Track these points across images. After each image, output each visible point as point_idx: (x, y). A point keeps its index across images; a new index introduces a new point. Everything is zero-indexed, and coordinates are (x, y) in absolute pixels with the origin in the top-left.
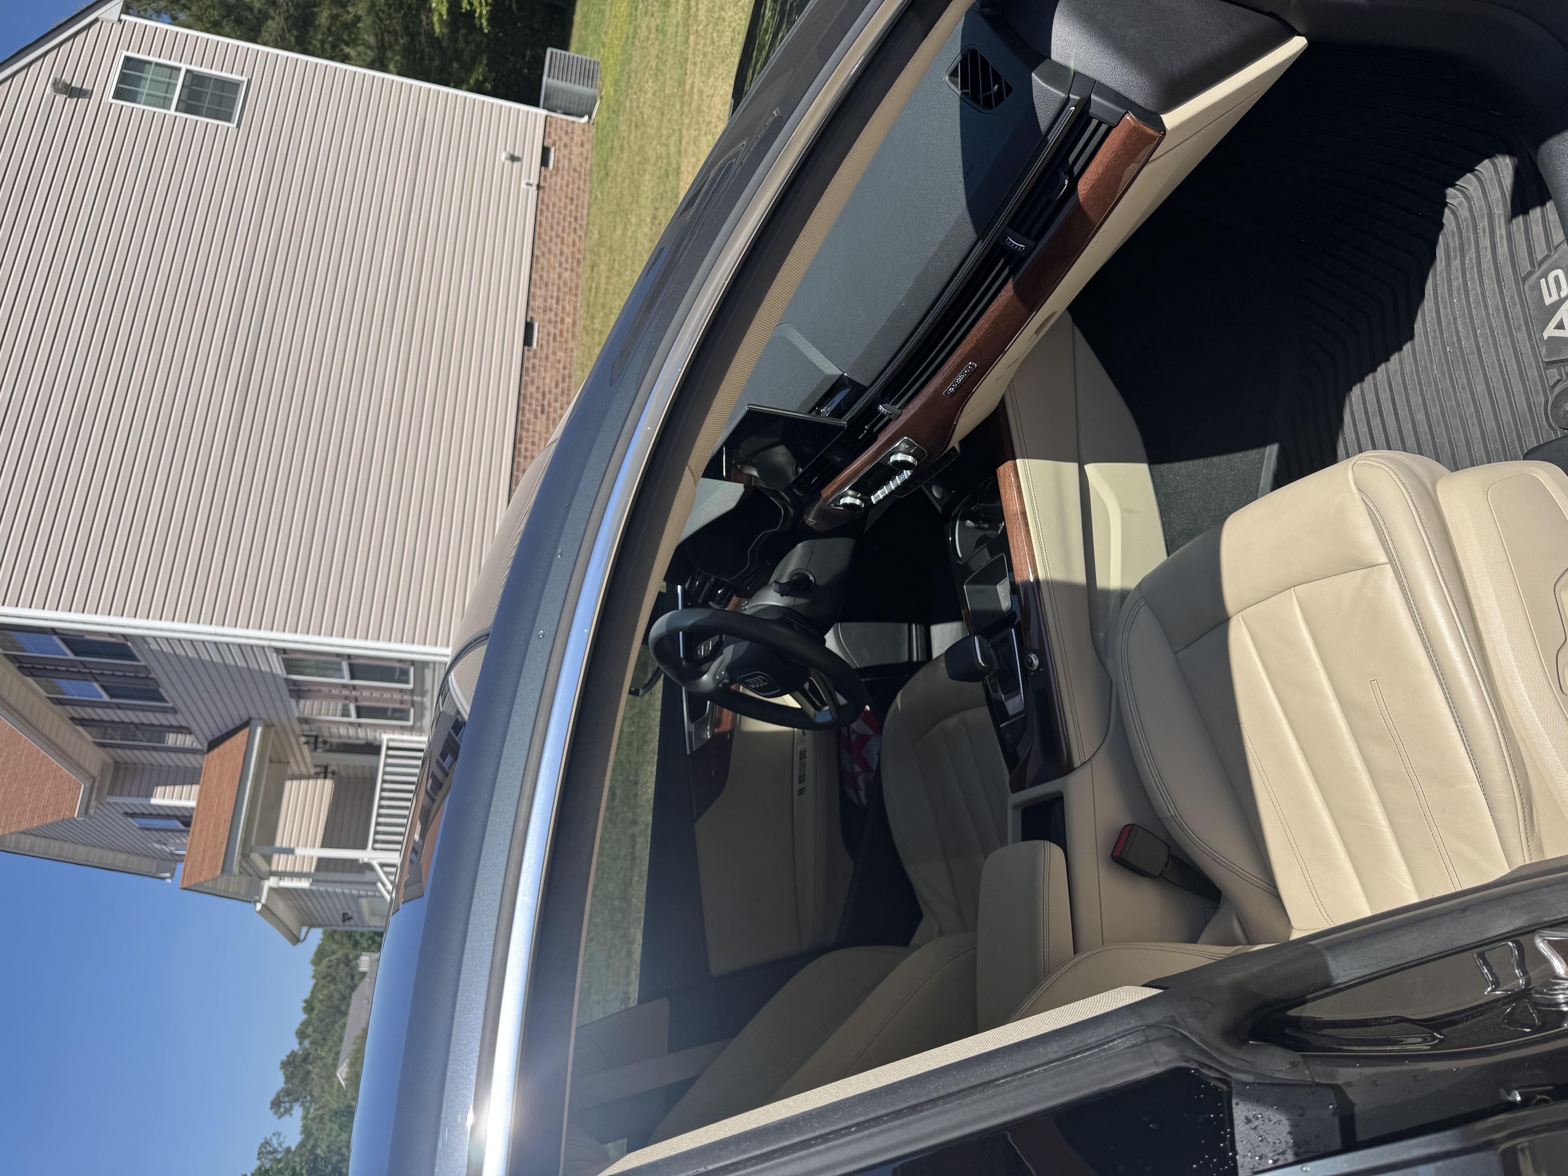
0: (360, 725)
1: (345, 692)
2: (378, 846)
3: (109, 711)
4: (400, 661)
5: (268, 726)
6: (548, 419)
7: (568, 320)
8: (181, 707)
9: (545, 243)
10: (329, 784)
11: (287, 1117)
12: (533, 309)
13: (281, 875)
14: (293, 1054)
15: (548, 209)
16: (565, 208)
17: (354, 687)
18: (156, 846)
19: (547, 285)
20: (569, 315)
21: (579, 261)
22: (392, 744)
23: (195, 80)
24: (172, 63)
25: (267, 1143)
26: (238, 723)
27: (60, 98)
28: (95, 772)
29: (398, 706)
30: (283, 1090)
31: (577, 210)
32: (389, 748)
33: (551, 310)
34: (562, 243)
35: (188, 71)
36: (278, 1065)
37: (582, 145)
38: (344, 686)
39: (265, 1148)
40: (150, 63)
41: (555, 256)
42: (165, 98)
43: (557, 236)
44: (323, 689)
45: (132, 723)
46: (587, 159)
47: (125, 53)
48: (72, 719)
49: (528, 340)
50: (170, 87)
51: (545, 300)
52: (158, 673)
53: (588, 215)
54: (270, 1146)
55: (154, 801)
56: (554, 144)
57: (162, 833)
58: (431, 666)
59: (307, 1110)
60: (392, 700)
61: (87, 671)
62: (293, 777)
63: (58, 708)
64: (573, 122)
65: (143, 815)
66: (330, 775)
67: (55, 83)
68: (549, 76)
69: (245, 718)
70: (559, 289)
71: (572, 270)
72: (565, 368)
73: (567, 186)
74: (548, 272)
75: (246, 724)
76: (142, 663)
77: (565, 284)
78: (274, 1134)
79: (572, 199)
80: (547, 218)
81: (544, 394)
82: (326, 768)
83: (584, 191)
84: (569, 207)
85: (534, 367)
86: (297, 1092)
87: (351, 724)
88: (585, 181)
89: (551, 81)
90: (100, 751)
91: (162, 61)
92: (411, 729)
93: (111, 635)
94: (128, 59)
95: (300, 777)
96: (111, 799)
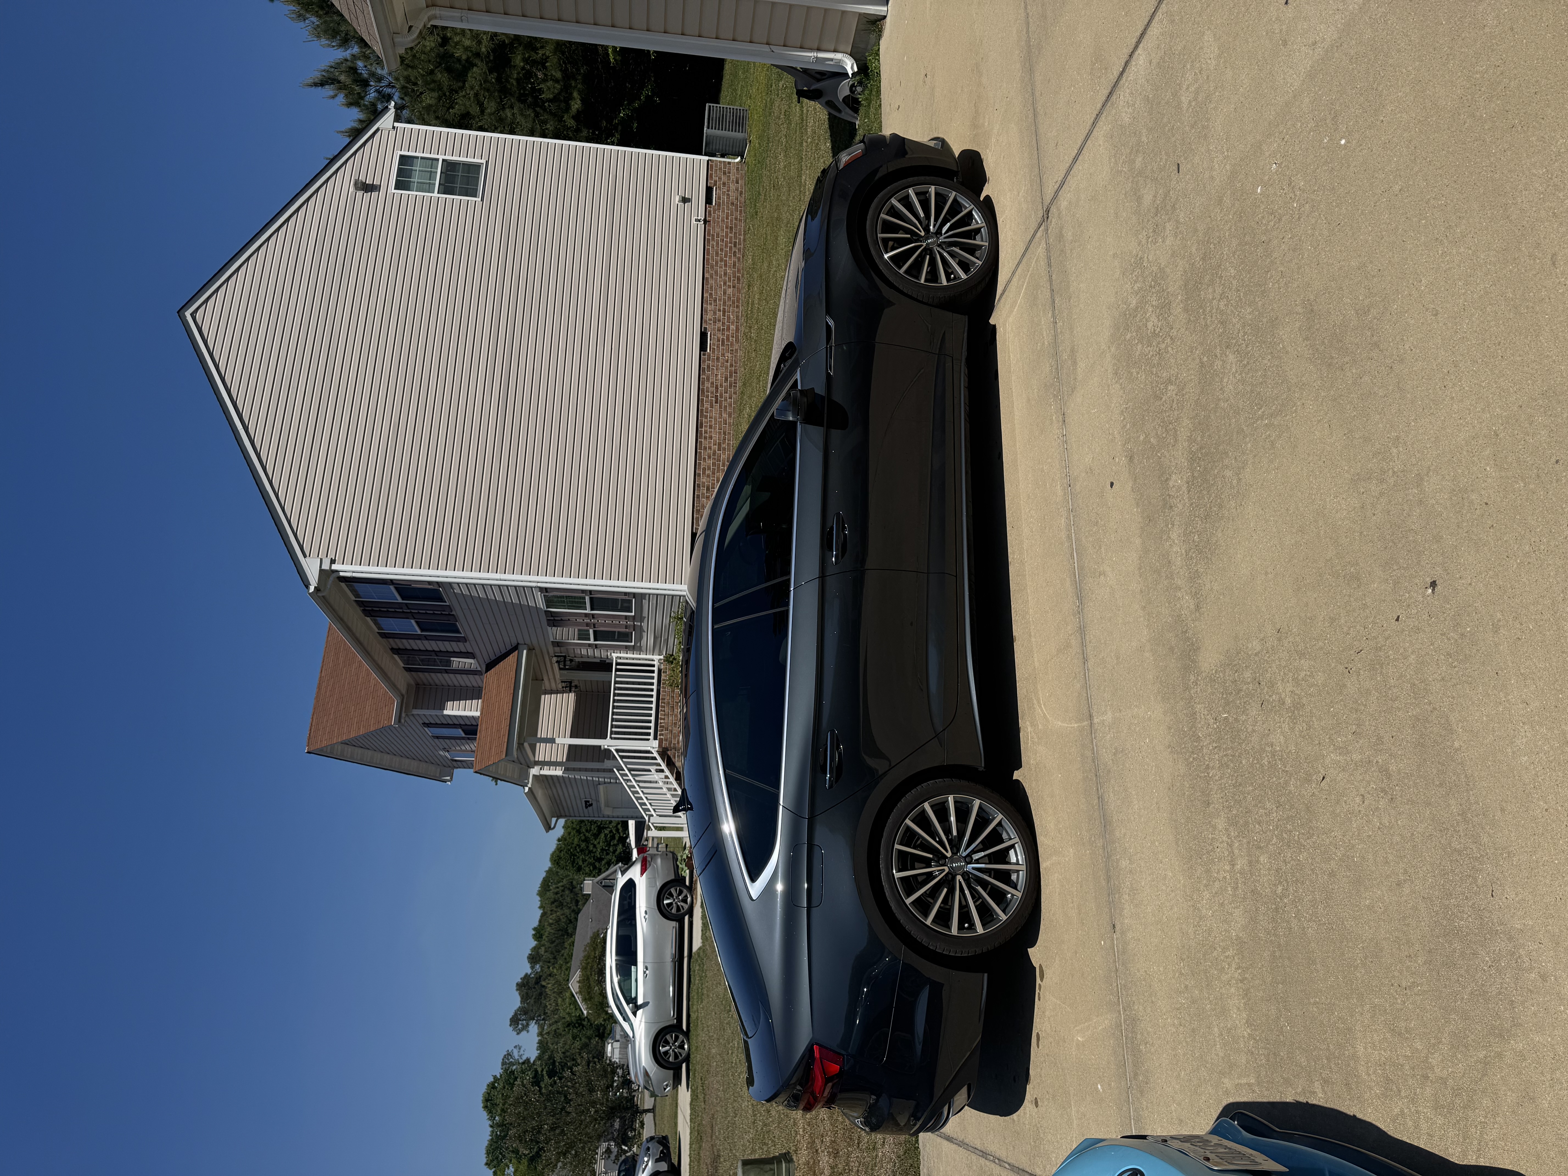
0: (596, 646)
1: (587, 620)
2: (613, 736)
3: (418, 642)
4: (626, 594)
5: (530, 650)
6: (720, 407)
7: (733, 327)
8: (470, 637)
9: (712, 267)
10: (572, 696)
11: (524, 1033)
12: (706, 322)
13: (543, 764)
14: (527, 976)
15: (713, 239)
16: (727, 236)
17: (593, 616)
18: (441, 753)
19: (715, 301)
20: (733, 323)
21: (739, 279)
22: (619, 661)
23: (450, 167)
24: (432, 156)
25: (509, 1055)
26: (509, 648)
27: (360, 194)
28: (404, 692)
29: (623, 630)
30: (520, 1009)
31: (735, 237)
32: (617, 664)
33: (719, 321)
34: (726, 265)
35: (443, 160)
36: (515, 988)
37: (737, 182)
38: (586, 615)
39: (508, 1059)
40: (417, 158)
41: (721, 277)
42: (430, 183)
43: (721, 260)
44: (571, 618)
45: (434, 651)
46: (741, 193)
47: (400, 153)
48: (392, 649)
49: (703, 347)
50: (432, 175)
51: (715, 313)
52: (457, 612)
53: (744, 240)
54: (511, 1058)
55: (446, 712)
56: (715, 185)
57: (447, 741)
58: (647, 597)
59: (541, 1027)
60: (619, 625)
61: (409, 611)
62: (546, 693)
63: (384, 641)
64: (729, 163)
65: (436, 725)
66: (573, 689)
67: (356, 184)
68: (708, 128)
69: (514, 643)
70: (724, 303)
71: (734, 287)
72: (731, 365)
73: (727, 218)
74: (716, 290)
75: (515, 648)
76: (448, 604)
77: (729, 298)
78: (515, 1047)
79: (731, 228)
80: (713, 247)
81: (717, 388)
82: (571, 683)
83: (740, 220)
84: (730, 235)
85: (708, 367)
86: (532, 1011)
87: (590, 645)
88: (741, 211)
89: (710, 130)
90: (406, 674)
91: (425, 155)
92: (633, 649)
93: (430, 583)
94: (402, 157)
95: (551, 692)
96: (415, 712)
